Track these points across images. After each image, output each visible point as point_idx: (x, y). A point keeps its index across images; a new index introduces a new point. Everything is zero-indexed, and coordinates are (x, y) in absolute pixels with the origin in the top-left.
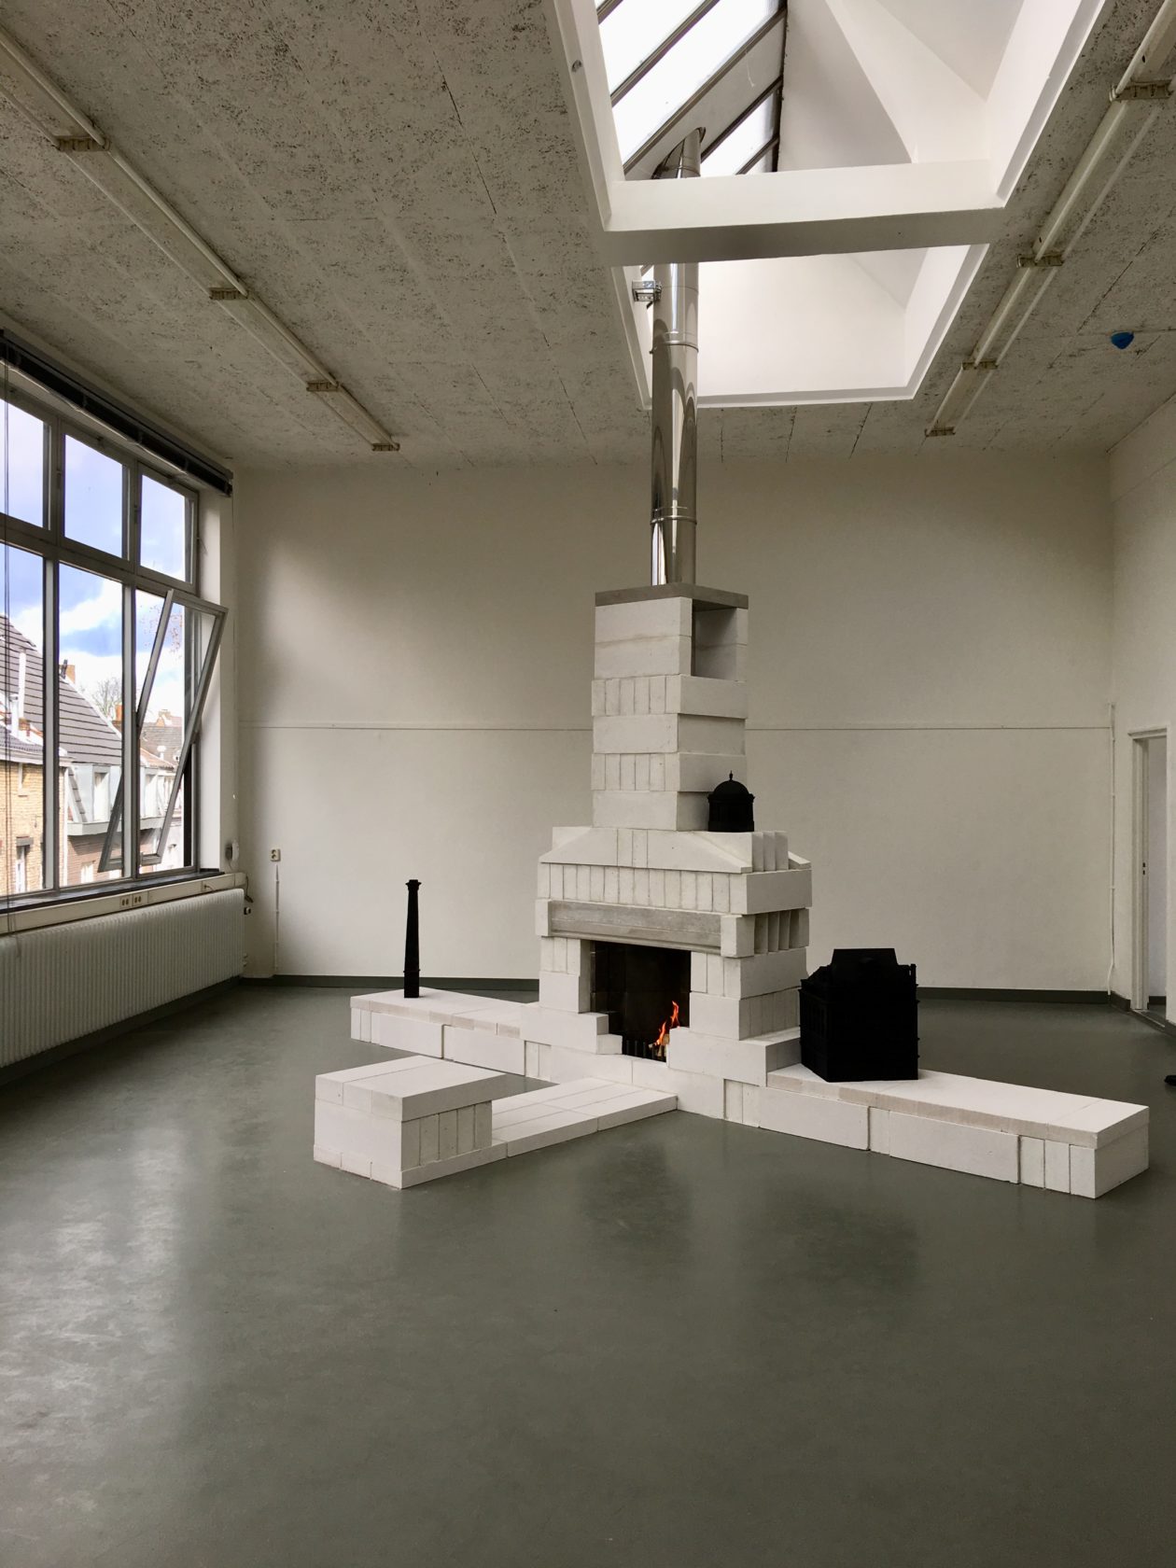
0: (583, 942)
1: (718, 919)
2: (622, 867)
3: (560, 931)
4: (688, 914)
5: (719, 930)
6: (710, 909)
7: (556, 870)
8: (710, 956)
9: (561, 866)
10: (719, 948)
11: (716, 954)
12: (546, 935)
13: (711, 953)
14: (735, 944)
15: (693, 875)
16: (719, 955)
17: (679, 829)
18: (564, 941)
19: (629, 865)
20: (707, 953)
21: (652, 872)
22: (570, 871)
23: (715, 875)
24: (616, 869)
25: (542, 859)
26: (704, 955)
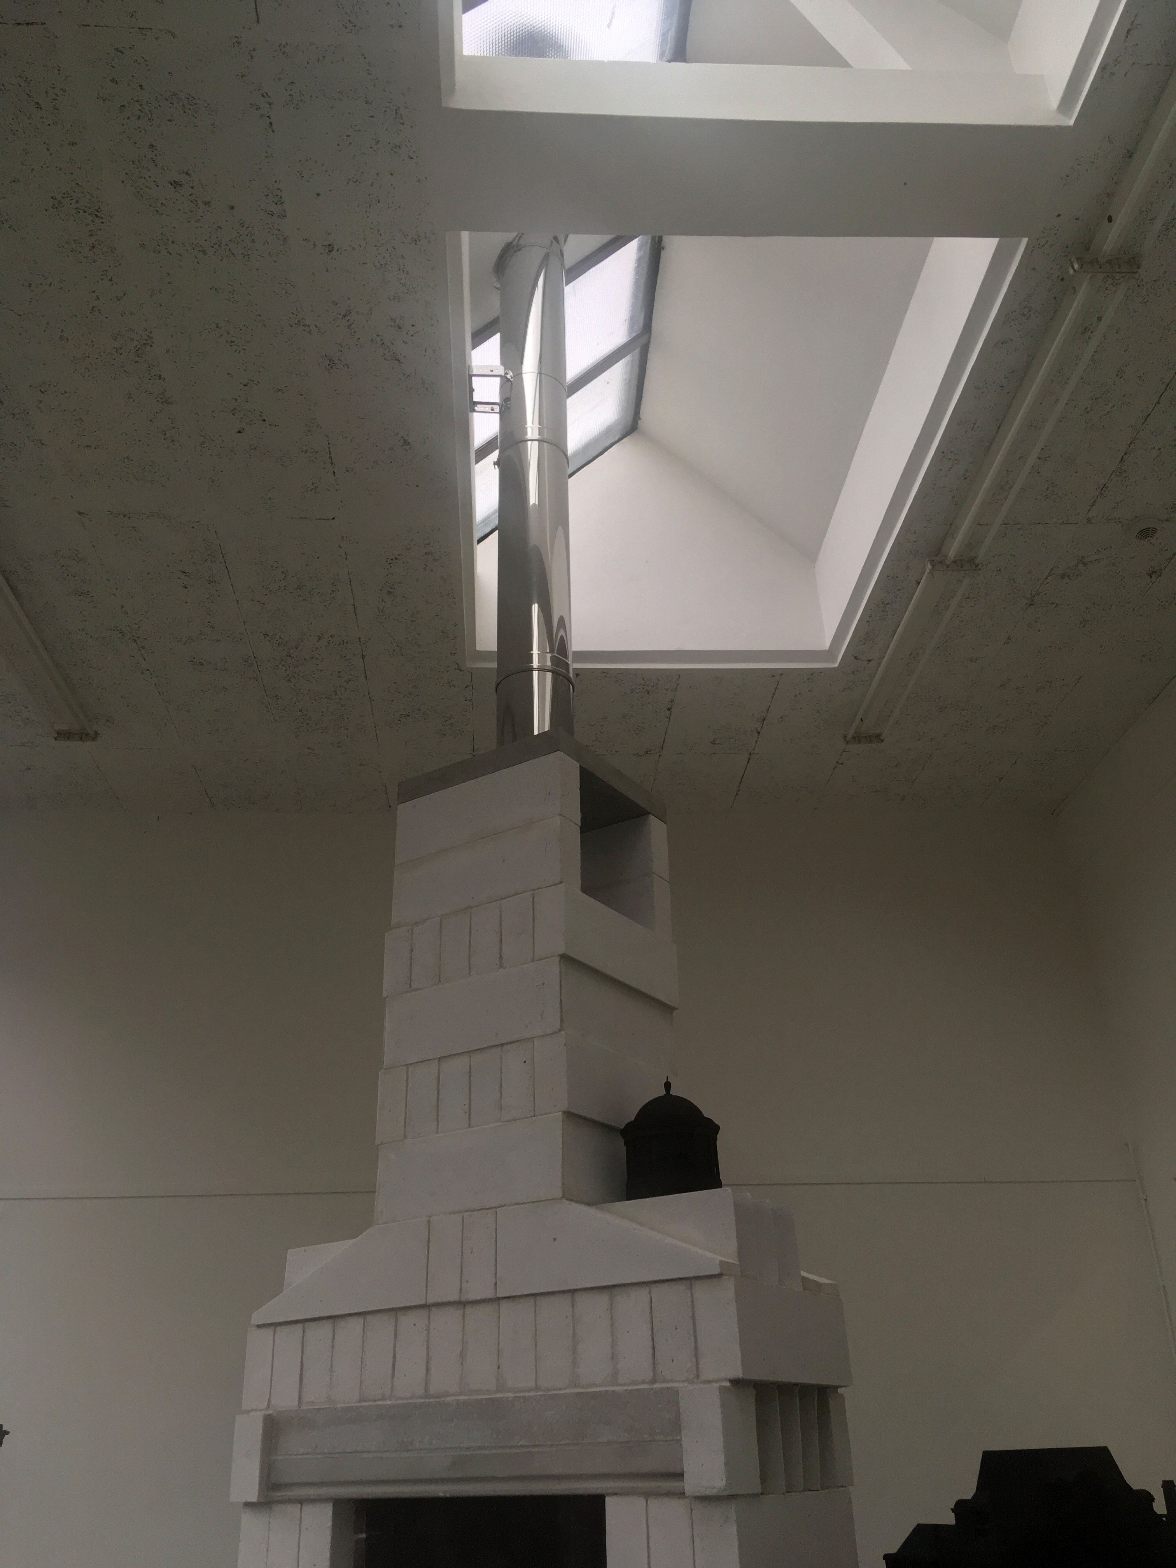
0: (339, 1504)
1: (671, 1398)
2: (438, 1305)
3: (292, 1485)
4: (594, 1396)
5: (676, 1425)
6: (649, 1375)
7: (289, 1338)
8: (654, 1503)
9: (299, 1328)
10: (680, 1476)
11: (669, 1494)
12: (254, 1498)
13: (658, 1494)
14: (721, 1458)
15: (603, 1299)
16: (682, 1494)
17: (568, 1196)
18: (294, 1509)
19: (455, 1297)
20: (648, 1495)
21: (505, 1306)
22: (320, 1334)
23: (656, 1290)
24: (423, 1313)
25: (258, 1317)
26: (641, 1502)
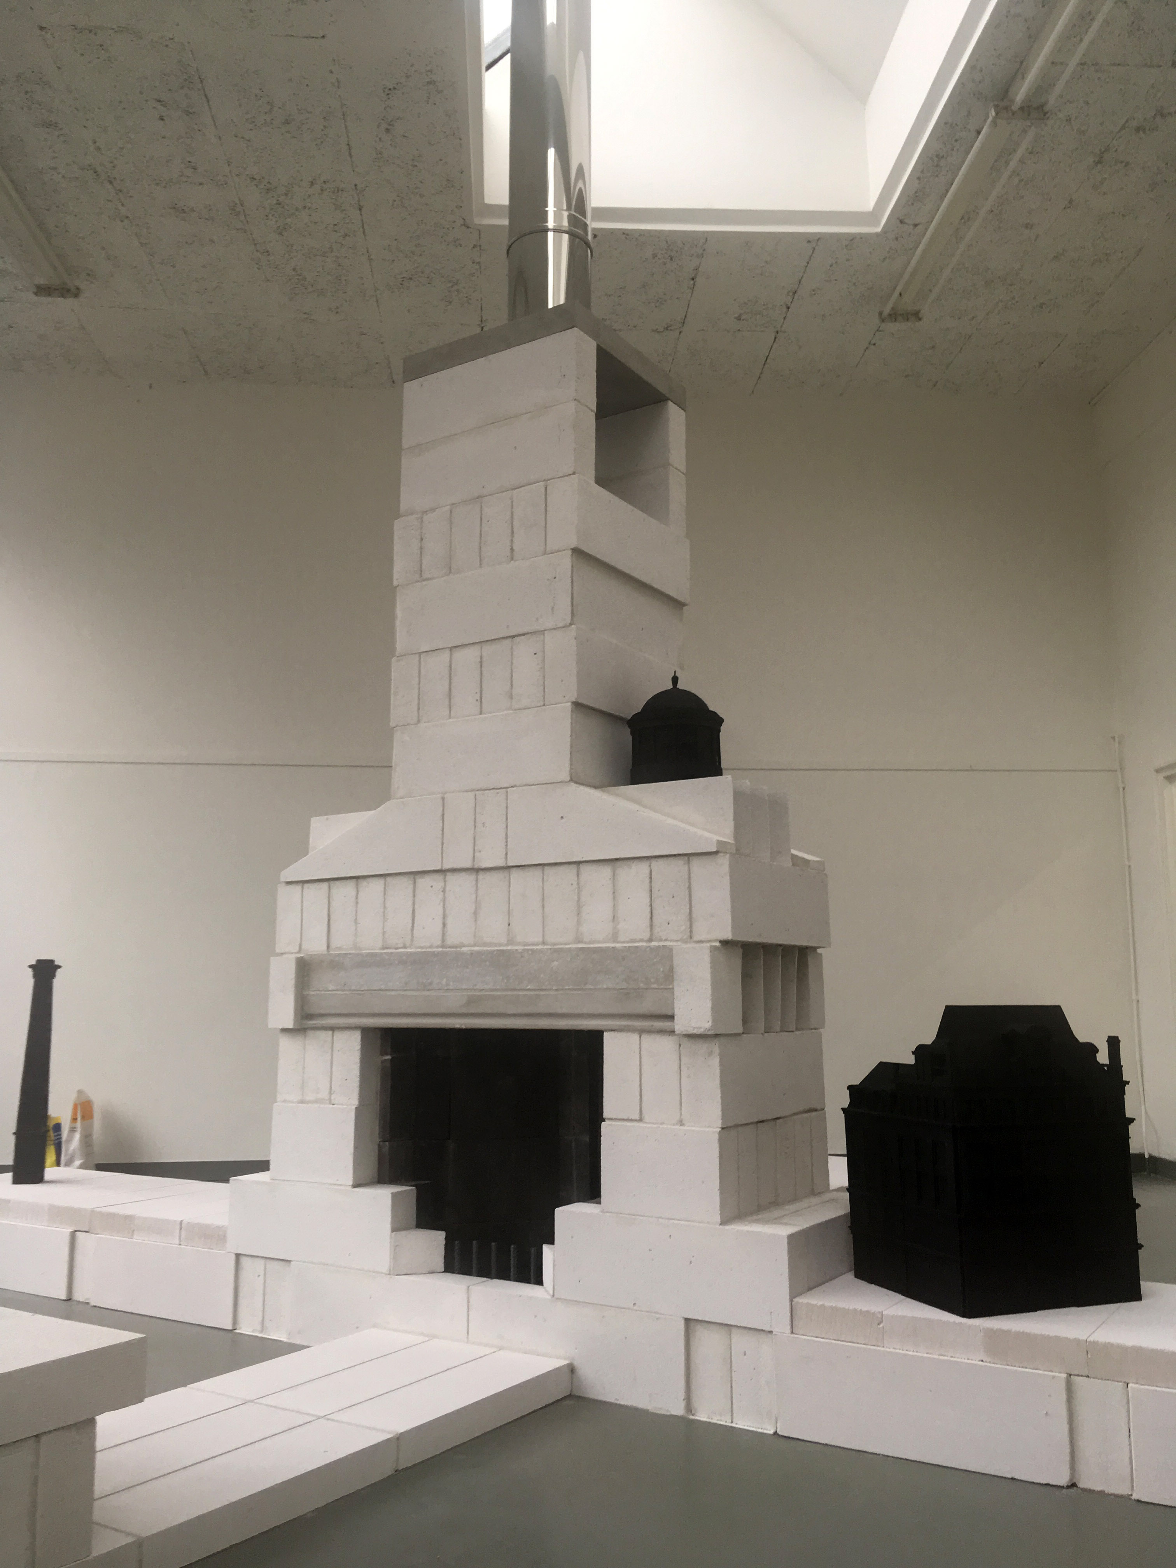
0: (367, 1033)
1: (666, 955)
2: (454, 870)
3: (322, 1016)
4: (596, 951)
5: (669, 976)
6: (647, 935)
7: (316, 895)
8: (647, 1040)
9: (325, 885)
10: (671, 1017)
11: (661, 1032)
12: (291, 1026)
13: (650, 1031)
14: (709, 1004)
15: (606, 871)
16: (672, 1032)
17: (575, 779)
18: (326, 1035)
19: (468, 864)
20: (642, 1032)
21: (515, 874)
22: (344, 893)
23: (655, 864)
24: (439, 877)
25: (287, 876)
26: (635, 1037)
